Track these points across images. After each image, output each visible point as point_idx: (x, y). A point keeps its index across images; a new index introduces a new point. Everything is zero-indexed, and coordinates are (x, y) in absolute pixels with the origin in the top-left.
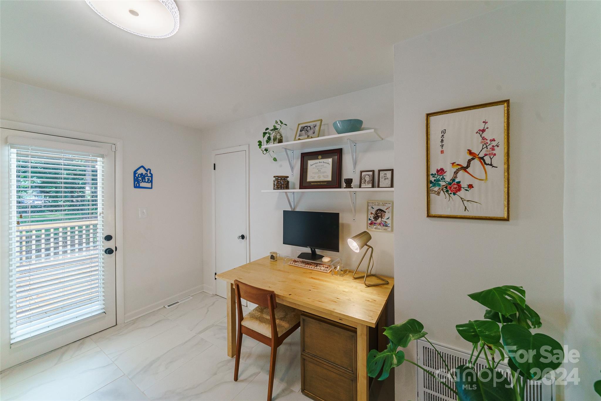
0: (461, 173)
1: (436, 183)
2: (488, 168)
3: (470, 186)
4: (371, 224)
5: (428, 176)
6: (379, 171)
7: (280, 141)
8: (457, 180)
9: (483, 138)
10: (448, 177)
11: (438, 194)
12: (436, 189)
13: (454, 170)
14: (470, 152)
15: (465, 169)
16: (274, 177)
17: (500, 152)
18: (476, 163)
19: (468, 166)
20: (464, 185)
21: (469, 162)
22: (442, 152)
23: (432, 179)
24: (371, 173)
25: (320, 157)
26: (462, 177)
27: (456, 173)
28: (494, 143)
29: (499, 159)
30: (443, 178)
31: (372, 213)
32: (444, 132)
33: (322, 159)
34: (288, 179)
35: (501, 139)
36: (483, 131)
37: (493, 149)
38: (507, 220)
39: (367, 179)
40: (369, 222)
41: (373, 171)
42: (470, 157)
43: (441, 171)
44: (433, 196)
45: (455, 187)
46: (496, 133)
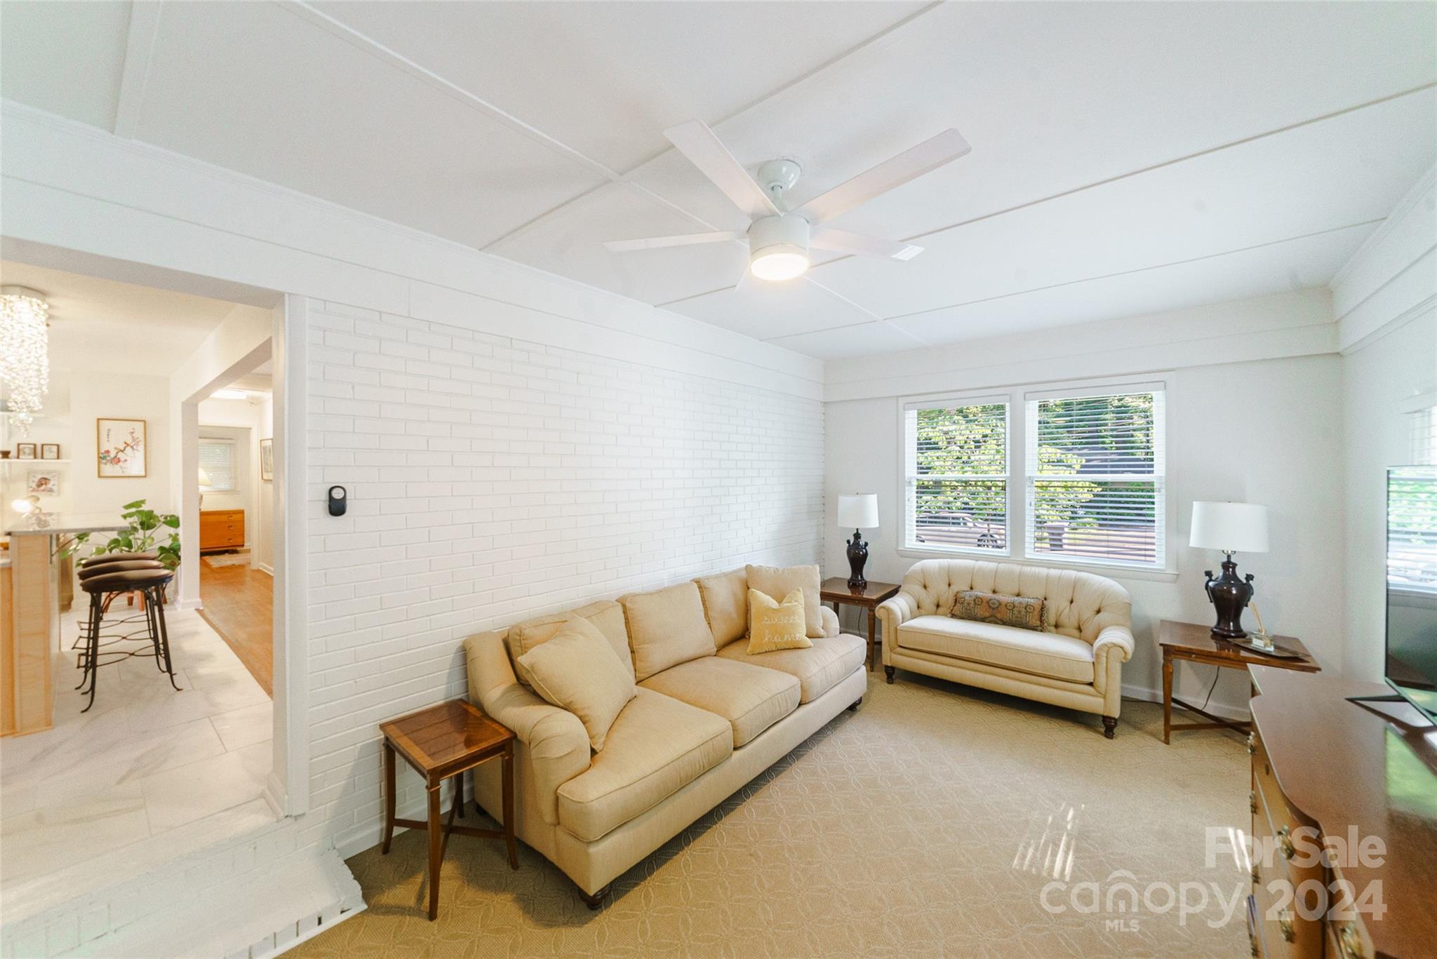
0: (120, 453)
1: (104, 458)
2: (136, 452)
3: (126, 460)
5: (98, 454)
8: (118, 457)
9: (133, 437)
10: (112, 455)
11: (106, 464)
12: (104, 461)
13: (116, 451)
14: (126, 443)
15: (122, 451)
17: (141, 444)
18: (128, 448)
19: (125, 449)
20: (122, 459)
22: (108, 441)
23: (102, 456)
26: (120, 455)
27: (117, 453)
28: (138, 440)
29: (141, 447)
30: (109, 456)
32: (109, 430)
35: (142, 438)
36: (133, 433)
37: (138, 442)
38: (145, 476)
42: (125, 445)
43: (108, 452)
44: (102, 466)
45: (116, 460)
46: (139, 434)
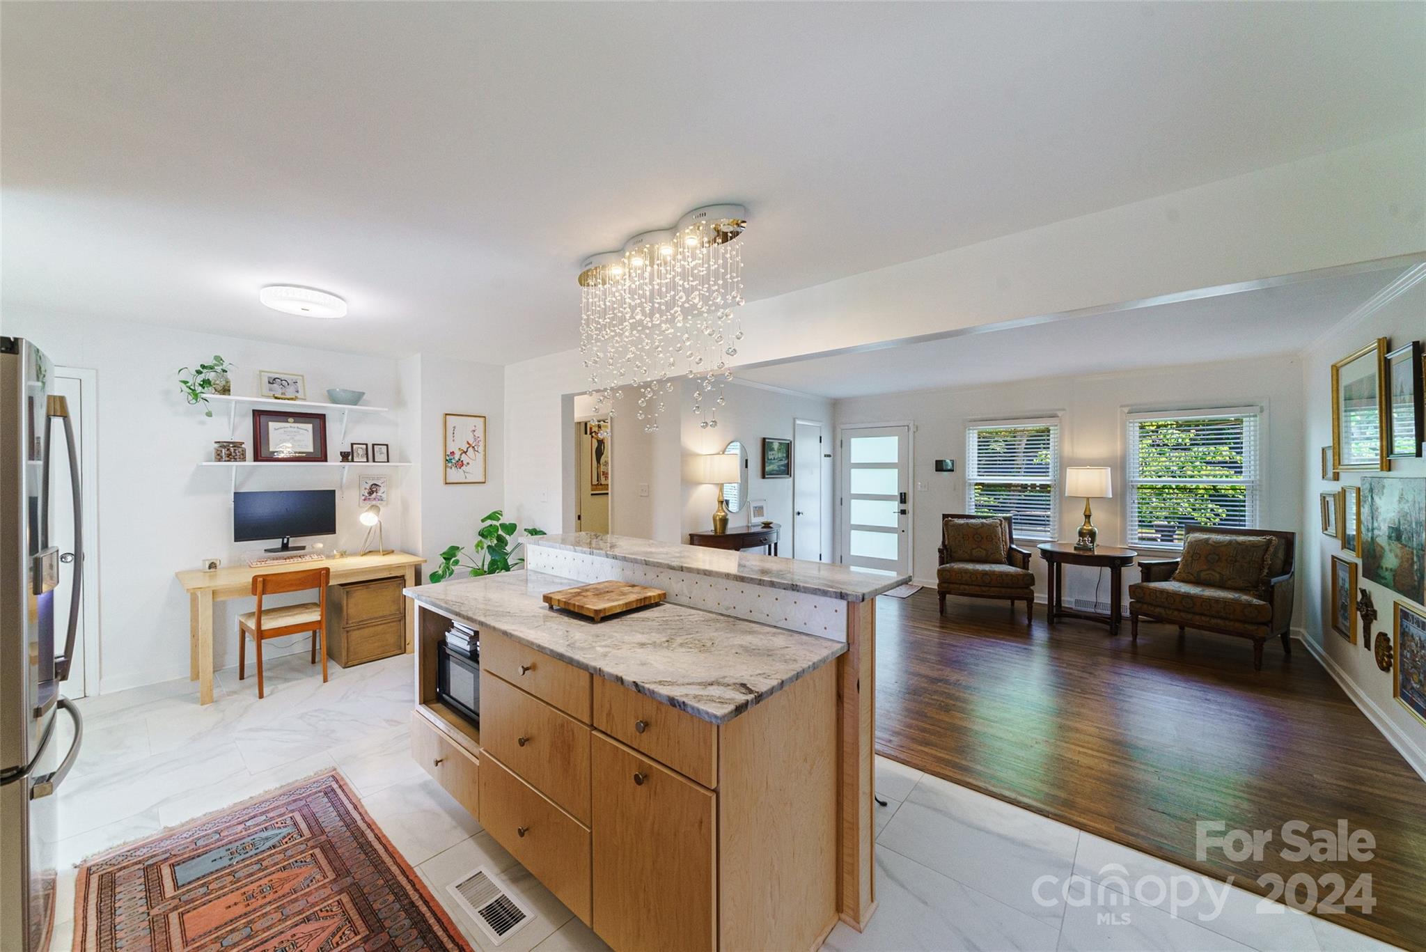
0: (464, 454)
1: (449, 461)
2: (476, 453)
3: (468, 463)
4: (365, 500)
5: (445, 455)
6: (373, 445)
7: (226, 390)
8: (461, 459)
9: (475, 436)
10: (457, 457)
11: (451, 468)
12: (450, 465)
13: (460, 453)
14: (468, 443)
15: (465, 453)
16: (216, 442)
17: (481, 444)
18: (471, 449)
19: (467, 451)
20: (465, 463)
21: (468, 448)
22: (453, 441)
23: (448, 458)
24: (364, 446)
25: (291, 420)
26: (464, 458)
27: (461, 455)
28: (479, 439)
29: (481, 449)
30: (454, 458)
31: (366, 489)
32: (454, 427)
33: (294, 422)
34: (243, 446)
35: (482, 438)
36: (474, 431)
37: (478, 442)
38: (485, 482)
39: (361, 452)
40: (363, 498)
41: (367, 445)
42: (468, 446)
43: (453, 453)
44: (448, 469)
45: (460, 464)
46: (480, 433)
